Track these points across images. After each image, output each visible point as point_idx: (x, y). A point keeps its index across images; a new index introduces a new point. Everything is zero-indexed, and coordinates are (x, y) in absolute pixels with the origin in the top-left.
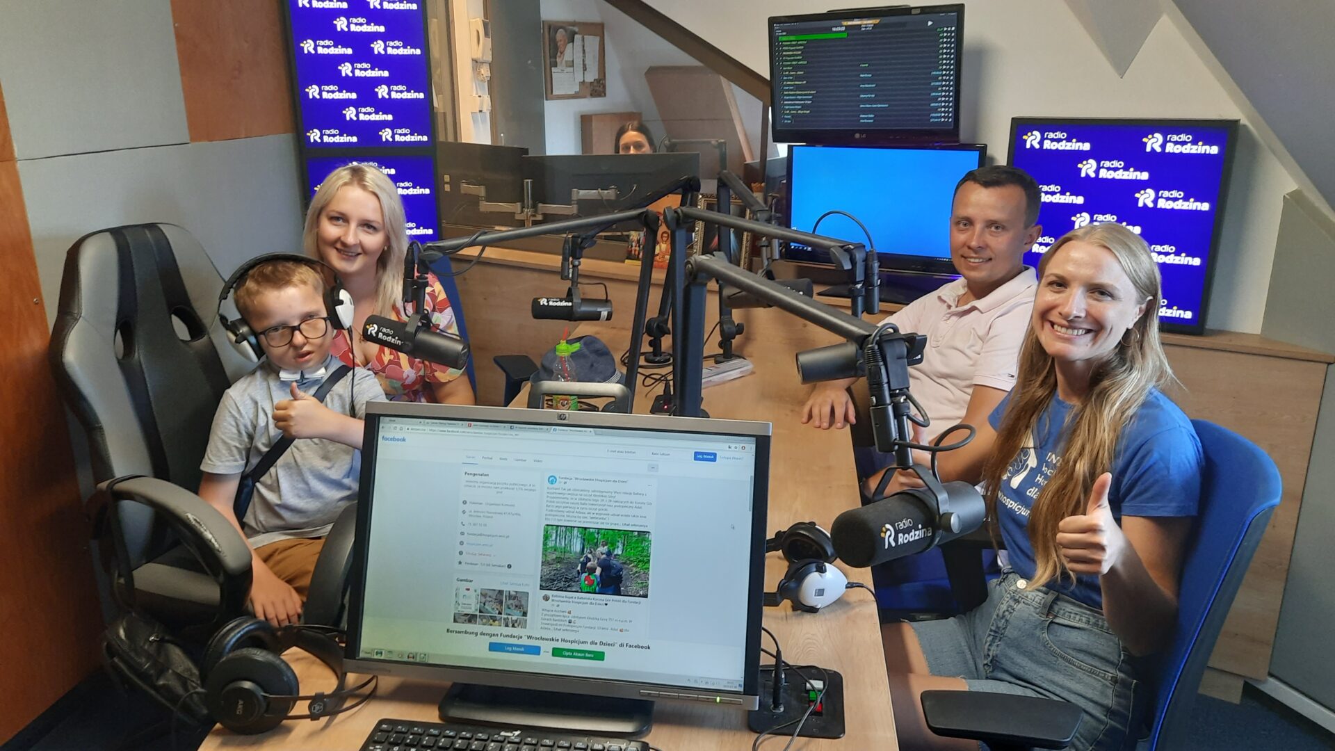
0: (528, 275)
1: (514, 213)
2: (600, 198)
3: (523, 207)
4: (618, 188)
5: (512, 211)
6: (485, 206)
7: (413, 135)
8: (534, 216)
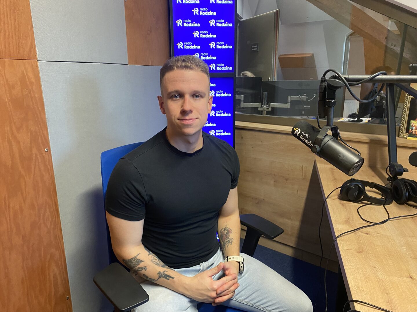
0: (279, 136)
1: (257, 108)
2: (300, 100)
3: (262, 104)
4: (307, 96)
5: (257, 106)
6: (243, 104)
7: (225, 67)
8: (269, 109)
